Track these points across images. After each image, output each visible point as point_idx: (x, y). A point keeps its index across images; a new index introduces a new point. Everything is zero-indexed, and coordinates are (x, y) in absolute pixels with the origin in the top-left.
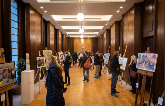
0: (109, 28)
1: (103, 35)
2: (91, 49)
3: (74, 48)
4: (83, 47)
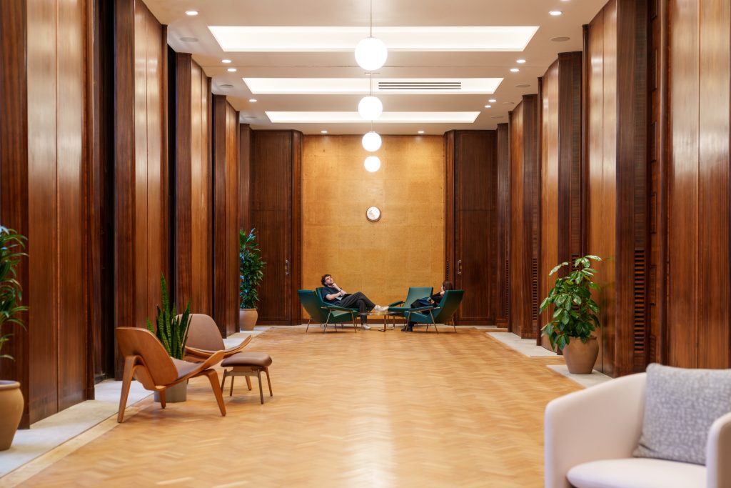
0: (576, 44)
1: (532, 103)
2: (442, 224)
3: (305, 215)
4: (374, 213)
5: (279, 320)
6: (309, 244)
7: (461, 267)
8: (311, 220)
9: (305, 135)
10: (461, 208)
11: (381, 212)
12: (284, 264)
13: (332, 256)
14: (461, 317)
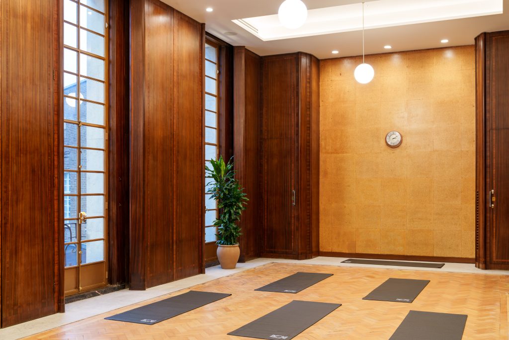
3: (322, 143)
5: (286, 253)
6: (326, 173)
7: (494, 199)
8: (327, 148)
9: (322, 60)
10: (494, 127)
11: (402, 137)
12: (292, 194)
13: (349, 186)
14: (494, 259)
